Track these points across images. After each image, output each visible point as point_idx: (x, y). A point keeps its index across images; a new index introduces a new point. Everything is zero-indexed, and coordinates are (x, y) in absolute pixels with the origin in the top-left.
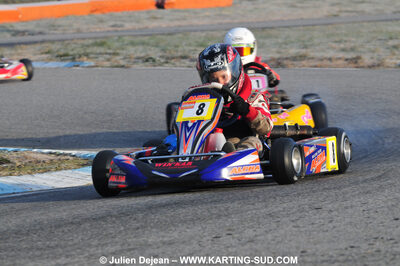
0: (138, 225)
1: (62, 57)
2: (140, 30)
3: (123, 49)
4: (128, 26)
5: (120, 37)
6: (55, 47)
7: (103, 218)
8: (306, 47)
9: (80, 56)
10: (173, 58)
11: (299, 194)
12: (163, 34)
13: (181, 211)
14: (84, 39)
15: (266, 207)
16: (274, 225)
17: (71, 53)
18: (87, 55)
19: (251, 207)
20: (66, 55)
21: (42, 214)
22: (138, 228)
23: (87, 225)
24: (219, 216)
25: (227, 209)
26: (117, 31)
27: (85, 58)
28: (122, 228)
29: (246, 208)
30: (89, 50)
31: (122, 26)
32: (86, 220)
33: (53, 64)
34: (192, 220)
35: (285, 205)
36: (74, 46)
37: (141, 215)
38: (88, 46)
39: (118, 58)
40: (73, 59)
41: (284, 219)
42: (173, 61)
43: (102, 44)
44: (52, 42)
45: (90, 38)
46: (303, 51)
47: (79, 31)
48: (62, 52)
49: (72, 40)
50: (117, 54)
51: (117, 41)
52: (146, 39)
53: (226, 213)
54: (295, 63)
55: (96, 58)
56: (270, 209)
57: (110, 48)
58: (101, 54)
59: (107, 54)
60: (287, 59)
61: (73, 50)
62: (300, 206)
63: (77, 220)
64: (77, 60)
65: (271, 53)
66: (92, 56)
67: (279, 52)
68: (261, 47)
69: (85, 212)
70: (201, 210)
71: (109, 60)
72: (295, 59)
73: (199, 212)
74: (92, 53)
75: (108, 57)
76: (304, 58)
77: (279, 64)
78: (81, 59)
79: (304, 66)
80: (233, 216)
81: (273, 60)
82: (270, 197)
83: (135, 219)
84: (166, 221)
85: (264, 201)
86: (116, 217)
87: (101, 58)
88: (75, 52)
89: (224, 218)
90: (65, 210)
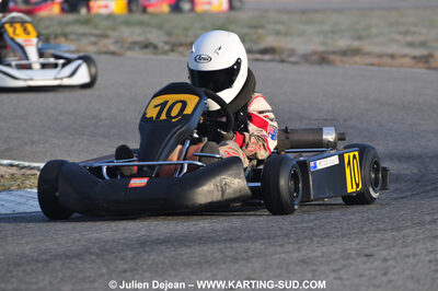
3: (114, 29)
7: (79, 256)
8: (360, 38)
9: (56, 37)
10: (181, 45)
11: (344, 236)
15: (299, 250)
18: (65, 35)
19: (279, 249)
23: (57, 264)
24: (235, 260)
25: (246, 251)
27: (62, 40)
29: (271, 250)
30: (69, 29)
32: (57, 257)
35: (324, 249)
37: (130, 254)
40: (46, 40)
42: (181, 49)
46: (356, 44)
53: (244, 256)
54: (345, 59)
55: (78, 40)
56: (303, 253)
57: (96, 27)
58: (84, 35)
59: (92, 35)
60: (334, 53)
61: (47, 28)
62: (344, 251)
63: (44, 257)
64: (52, 41)
65: (313, 45)
66: (72, 37)
67: (324, 44)
68: (301, 35)
69: (56, 247)
70: (211, 251)
71: (95, 44)
72: (344, 53)
73: (209, 253)
74: (72, 33)
75: (93, 39)
76: (356, 52)
77: (323, 59)
78: (58, 41)
79: (356, 63)
80: (254, 260)
81: (315, 53)
82: (305, 237)
83: (122, 259)
84: (163, 263)
85: (297, 242)
86: (98, 255)
87: (85, 41)
88: (49, 31)
89: (243, 262)
90: (27, 243)
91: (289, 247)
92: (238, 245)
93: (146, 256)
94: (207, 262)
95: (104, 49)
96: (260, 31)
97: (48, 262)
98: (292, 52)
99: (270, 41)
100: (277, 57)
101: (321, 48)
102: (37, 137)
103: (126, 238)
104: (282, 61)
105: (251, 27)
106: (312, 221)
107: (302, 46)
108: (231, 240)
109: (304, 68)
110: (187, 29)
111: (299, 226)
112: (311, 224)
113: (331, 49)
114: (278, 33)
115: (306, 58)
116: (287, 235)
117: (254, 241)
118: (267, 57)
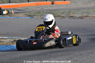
0: (49, 56)
1: (29, 16)
2: (48, 9)
3: (44, 14)
4: (45, 8)
5: (43, 11)
6: (28, 13)
7: (40, 55)
8: (88, 14)
9: (33, 16)
10: (56, 16)
11: (87, 50)
12: (53, 10)
13: (59, 53)
14: (34, 11)
15: (79, 52)
16: (82, 57)
17: (31, 15)
18: (35, 15)
19: (76, 52)
20: (30, 15)
21: (25, 54)
22: (48, 57)
23: (36, 56)
24: (68, 55)
25: (70, 53)
26: (42, 10)
27: (35, 16)
28: (45, 57)
29: (74, 53)
30: (36, 14)
31: (43, 8)
33: (27, 18)
34: (62, 55)
35: (84, 52)
36: (32, 13)
37: (49, 54)
38: (35, 13)
39: (43, 16)
40: (32, 16)
41: (84, 56)
42: (56, 17)
43: (39, 13)
44: (27, 12)
45: (36, 11)
46: (87, 15)
47: (33, 10)
48: (29, 15)
49: (32, 12)
50: (42, 15)
51: (42, 12)
52: (49, 12)
53: (70, 54)
54: (86, 18)
55: (37, 16)
56: (80, 53)
57: (41, 14)
58: (38, 15)
59: (40, 15)
60: (83, 17)
61: (32, 14)
62: (88, 52)
63: (34, 55)
64: (33, 17)
65: (80, 15)
66: (36, 16)
67: (82, 15)
68: (77, 14)
69: (36, 53)
70: (64, 53)
71: (40, 17)
72: (85, 17)
73: (63, 53)
74: (36, 15)
75: (40, 16)
76: (88, 16)
77: (82, 18)
78: (34, 16)
79: (88, 18)
80: (71, 55)
81: (80, 17)
82: (80, 50)
83: (48, 55)
84: (55, 56)
85: (79, 51)
86: (43, 55)
87: (39, 16)
88: (32, 15)
89: (69, 55)
90: (31, 53)
91: (78, 52)
92: (68, 52)
93: (52, 54)
94: (63, 55)
95: (42, 18)
96: (70, 13)
97: (35, 56)
98: (76, 17)
99: (72, 15)
100: (73, 18)
101: (81, 16)
102: (31, 34)
103: (48, 51)
104: (74, 18)
105: (68, 13)
106: (81, 47)
107: (78, 16)
108: (67, 51)
109: (78, 19)
110: (57, 13)
111: (79, 48)
112: (81, 48)
113: (83, 16)
114: (73, 14)
115: (78, 18)
116: (77, 50)
117: (71, 51)
118: (71, 18)
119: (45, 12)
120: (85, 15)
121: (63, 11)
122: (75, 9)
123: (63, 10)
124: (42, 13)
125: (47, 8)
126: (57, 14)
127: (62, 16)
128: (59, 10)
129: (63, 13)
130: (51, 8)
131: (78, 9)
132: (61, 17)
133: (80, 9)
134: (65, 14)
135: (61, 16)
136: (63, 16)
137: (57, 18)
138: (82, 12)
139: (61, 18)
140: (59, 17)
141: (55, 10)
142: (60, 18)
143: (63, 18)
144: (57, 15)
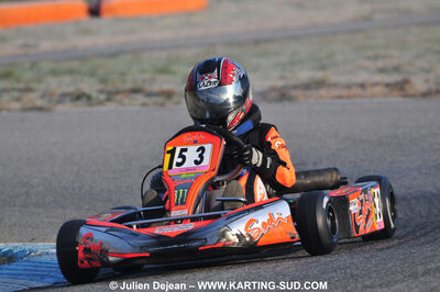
4: (46, 45)
5: (33, 63)
12: (100, 56)
26: (27, 55)
31: (35, 46)
39: (32, 96)
43: (6, 76)
50: (31, 90)
51: (30, 69)
52: (75, 65)
119: (45, 66)
120: (304, 75)
121: (163, 55)
122: (240, 44)
123: (162, 48)
124: (29, 75)
125: (60, 45)
126: (129, 78)
127: (156, 88)
128: (136, 51)
129: (164, 71)
130: (84, 42)
131: (257, 42)
132: (154, 99)
133: (269, 41)
134: (173, 73)
135: (148, 88)
136: (166, 87)
137: (126, 101)
138: (283, 59)
139: (155, 104)
140: (140, 98)
141: (114, 55)
142: (144, 105)
143: (162, 105)
144: (128, 86)
